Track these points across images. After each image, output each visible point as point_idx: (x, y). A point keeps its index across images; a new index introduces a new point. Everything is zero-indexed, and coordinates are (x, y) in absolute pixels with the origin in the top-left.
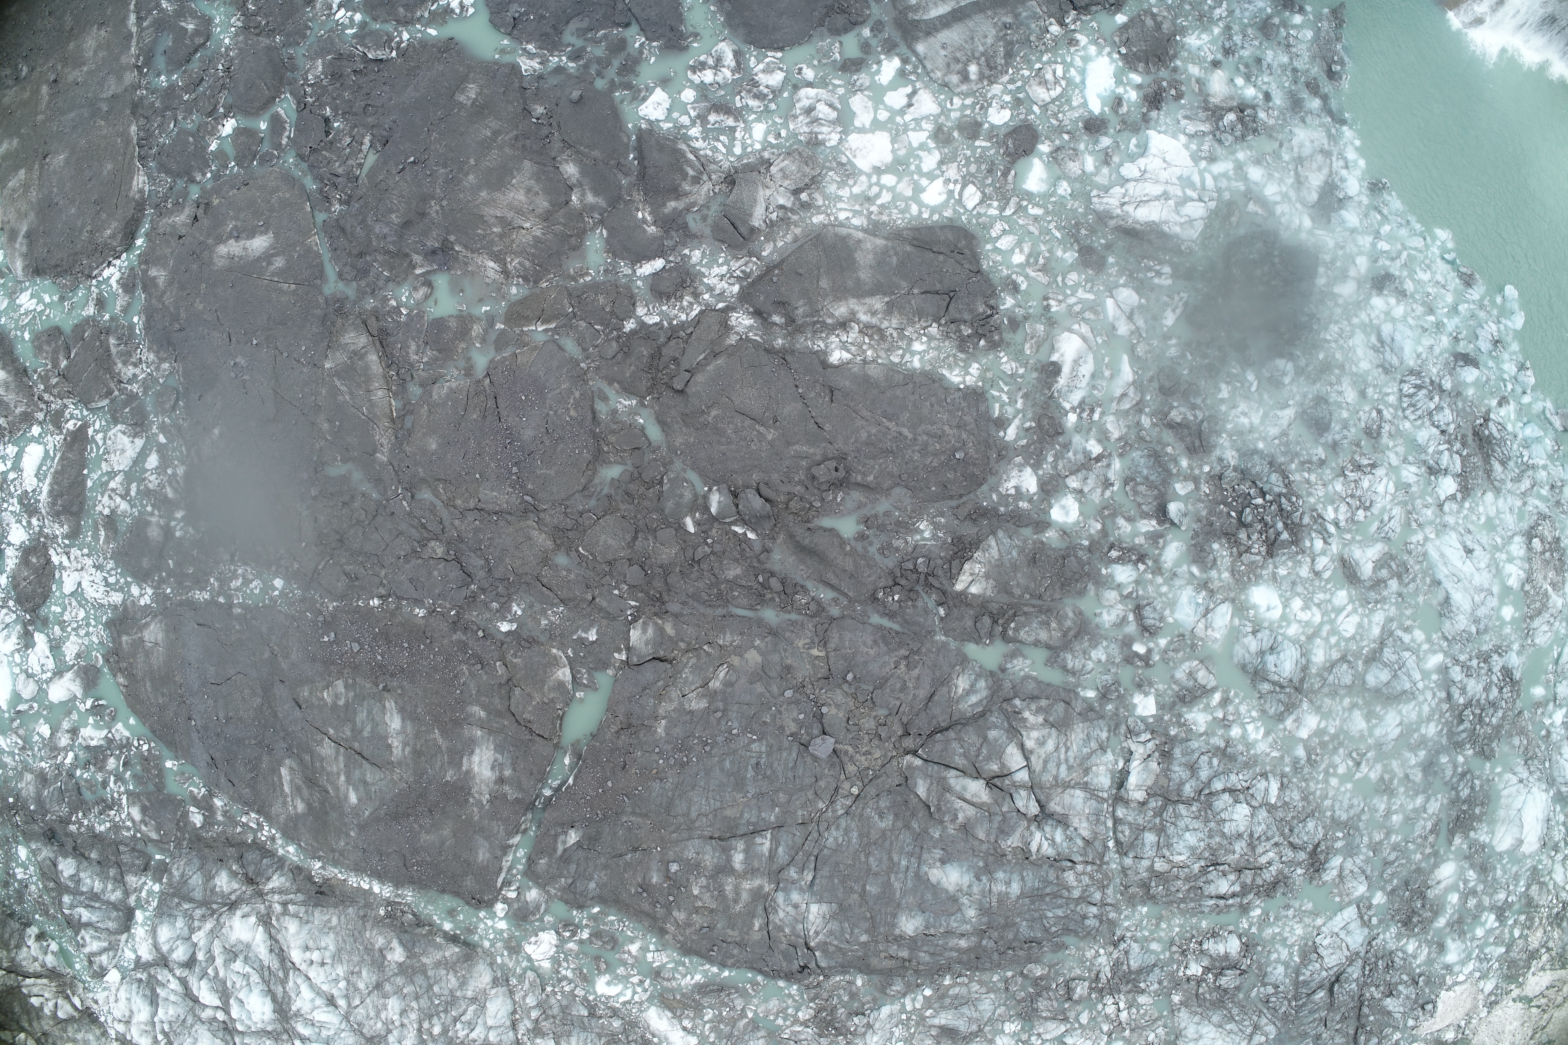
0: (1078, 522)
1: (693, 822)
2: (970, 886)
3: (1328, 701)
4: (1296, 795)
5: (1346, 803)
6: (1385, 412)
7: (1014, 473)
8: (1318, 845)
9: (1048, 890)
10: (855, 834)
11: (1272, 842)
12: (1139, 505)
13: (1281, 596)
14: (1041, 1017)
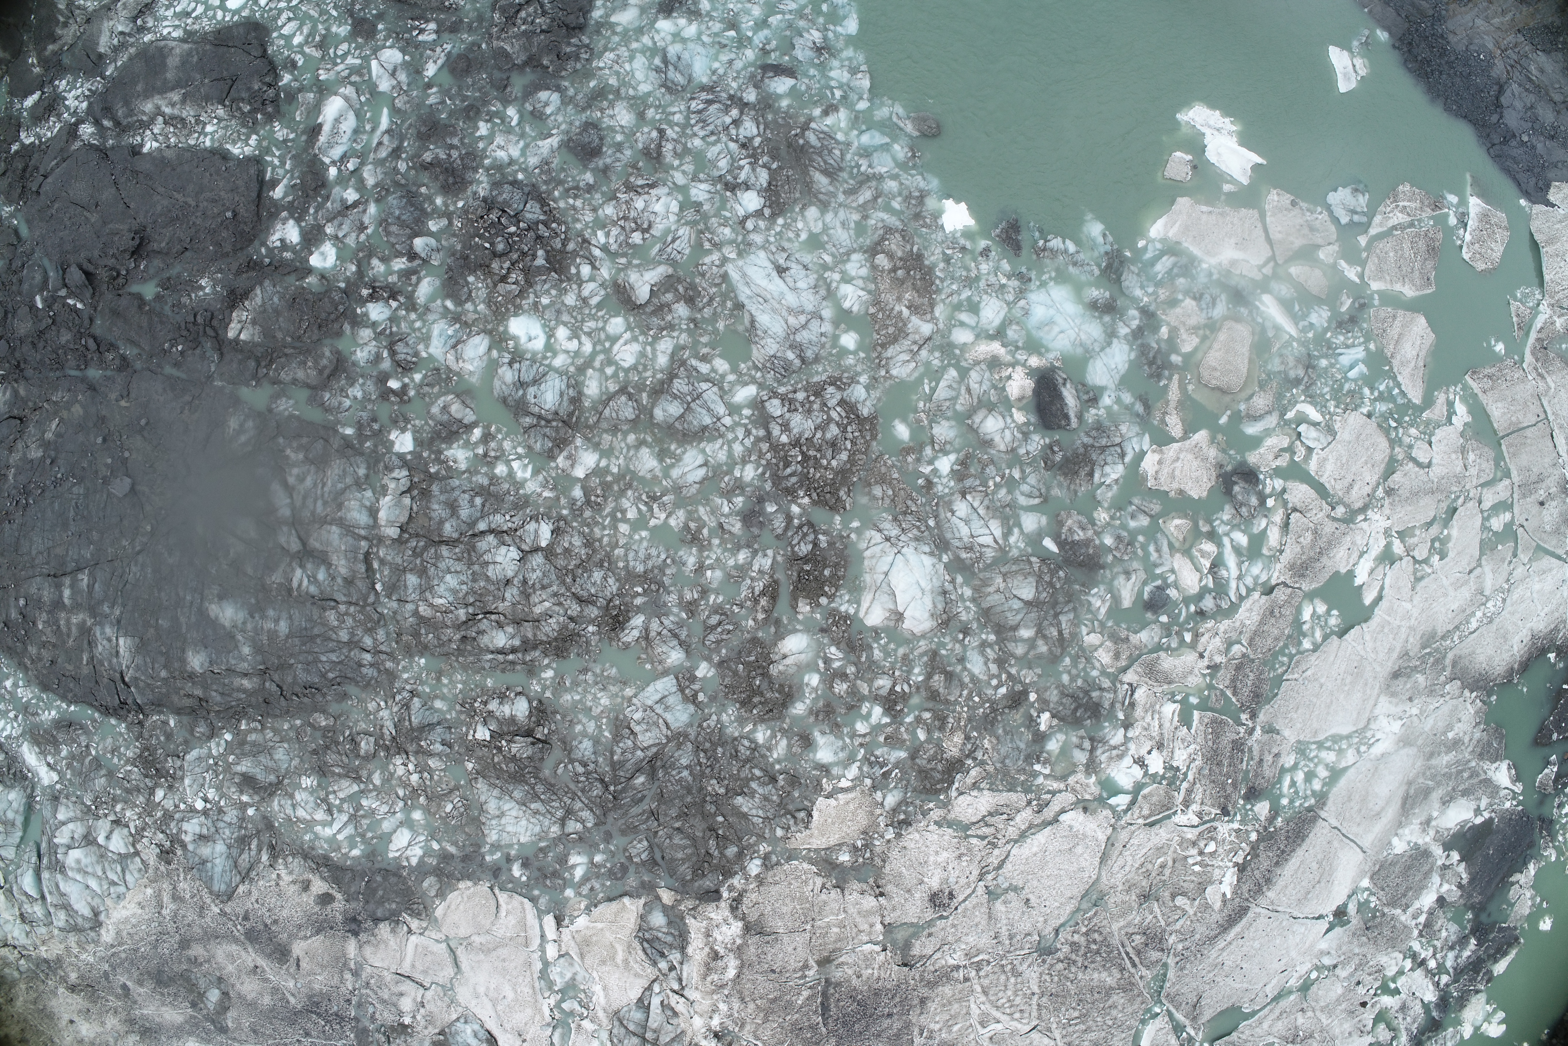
0: (335, 266)
1: (33, 559)
2: (244, 623)
3: (607, 438)
4: (577, 541)
5: (642, 554)
6: (670, 133)
7: (279, 226)
8: (611, 600)
9: (316, 631)
10: (149, 570)
11: (549, 590)
12: (393, 245)
13: (544, 326)
14: (334, 773)
